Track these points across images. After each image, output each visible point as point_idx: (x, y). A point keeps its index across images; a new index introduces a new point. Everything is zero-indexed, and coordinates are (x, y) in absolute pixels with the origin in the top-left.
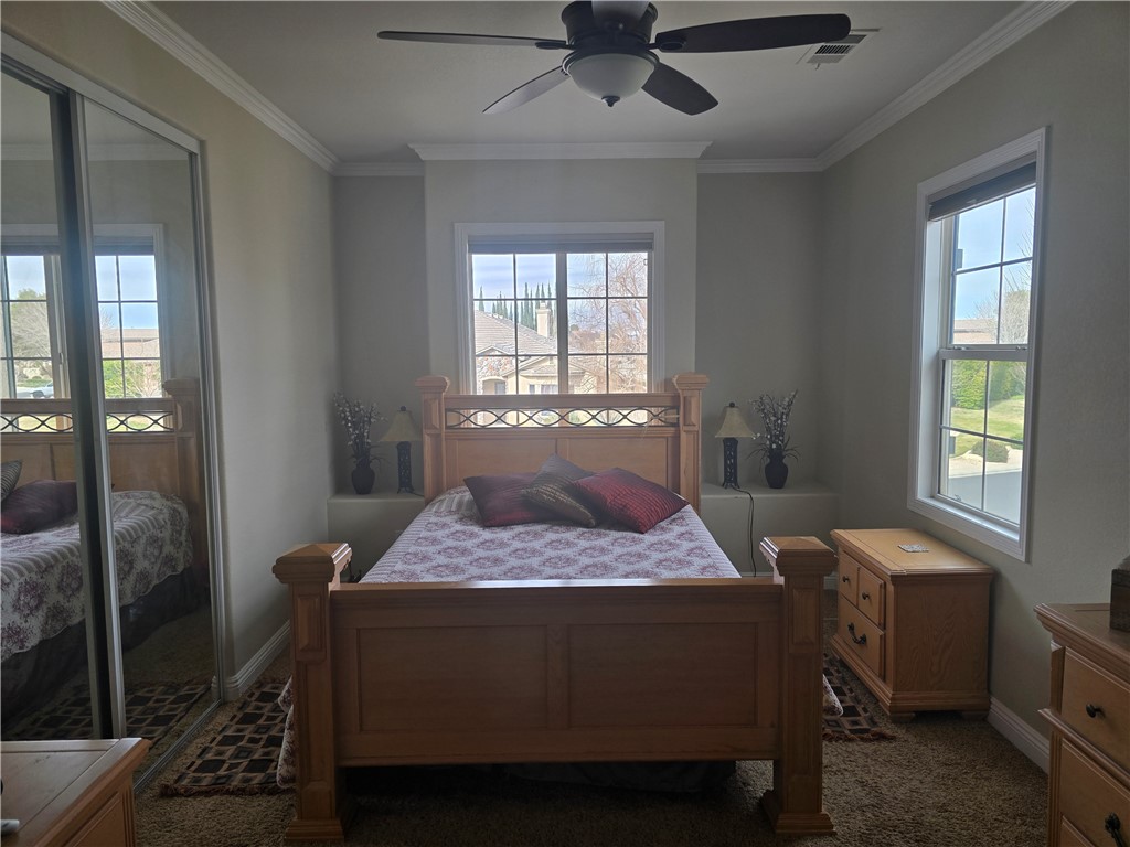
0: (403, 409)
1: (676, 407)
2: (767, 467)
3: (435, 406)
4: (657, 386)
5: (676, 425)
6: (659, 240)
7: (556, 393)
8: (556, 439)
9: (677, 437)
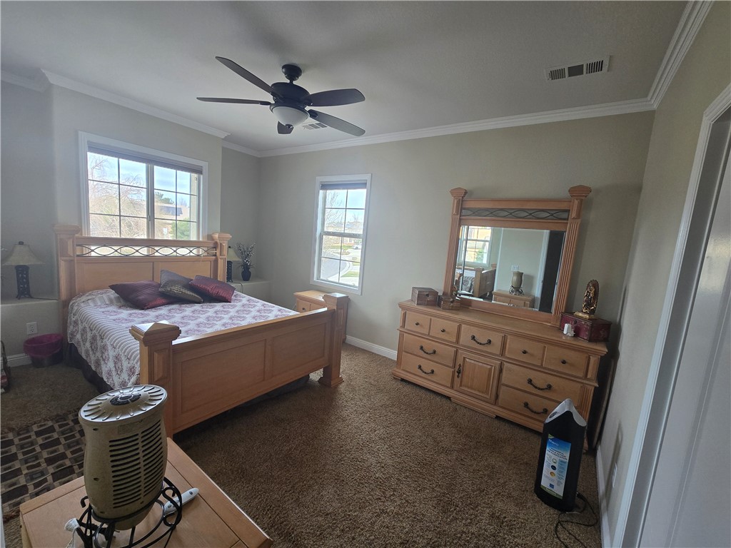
0: (21, 243)
1: (215, 248)
2: (243, 272)
3: (70, 243)
4: (203, 237)
5: (215, 255)
6: (205, 170)
7: (145, 237)
8: (153, 262)
9: (216, 261)
